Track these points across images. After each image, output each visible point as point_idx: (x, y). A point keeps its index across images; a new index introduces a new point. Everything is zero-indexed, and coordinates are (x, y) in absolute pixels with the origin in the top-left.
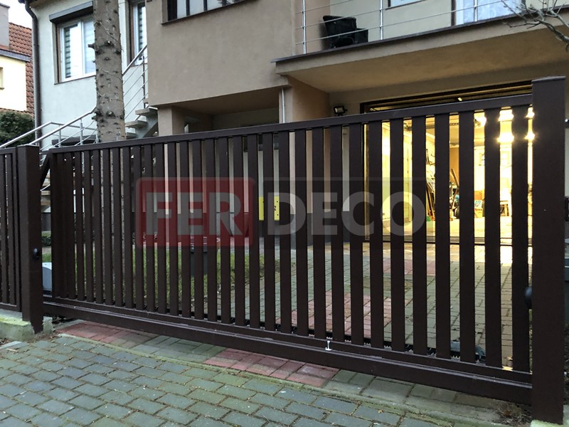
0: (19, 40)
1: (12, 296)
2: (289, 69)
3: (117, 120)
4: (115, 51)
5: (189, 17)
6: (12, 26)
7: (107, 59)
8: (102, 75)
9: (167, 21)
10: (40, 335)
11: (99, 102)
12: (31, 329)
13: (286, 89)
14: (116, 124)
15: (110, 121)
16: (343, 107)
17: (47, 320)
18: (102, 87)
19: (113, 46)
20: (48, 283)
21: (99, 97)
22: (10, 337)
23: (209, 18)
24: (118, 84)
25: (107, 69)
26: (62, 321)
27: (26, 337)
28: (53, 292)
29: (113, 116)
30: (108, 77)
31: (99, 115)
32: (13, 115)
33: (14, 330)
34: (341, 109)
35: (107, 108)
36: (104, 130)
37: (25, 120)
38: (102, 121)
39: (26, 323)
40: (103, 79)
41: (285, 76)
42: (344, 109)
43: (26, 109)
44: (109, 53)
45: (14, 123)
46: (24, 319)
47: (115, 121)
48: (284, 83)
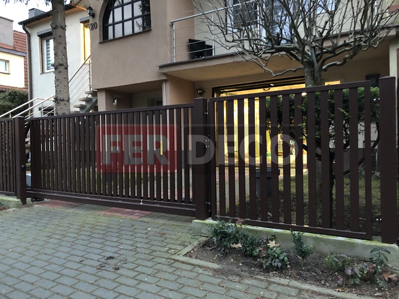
0: (20, 42)
1: (12, 188)
2: (166, 70)
3: (66, 102)
4: (64, 67)
5: (115, 39)
6: (15, 33)
7: (60, 72)
8: (57, 80)
9: (102, 41)
10: (25, 206)
11: (56, 93)
12: (21, 202)
13: (166, 81)
14: (65, 104)
15: (62, 103)
16: (202, 90)
17: (29, 200)
18: (58, 86)
19: (63, 65)
20: (29, 183)
21: (56, 91)
22: (11, 207)
23: (125, 41)
24: (66, 84)
25: (60, 77)
26: (36, 201)
27: (18, 206)
28: (32, 187)
29: (63, 100)
30: (60, 80)
31: (56, 100)
32: (15, 92)
33: (13, 203)
34: (201, 91)
35: (60, 97)
36: (59, 108)
37: (23, 95)
38: (58, 103)
39: (18, 200)
40: (59, 82)
41: (164, 74)
42: (203, 91)
43: (24, 86)
44: (61, 69)
45: (16, 97)
46: (17, 198)
47: (64, 103)
48: (164, 78)
